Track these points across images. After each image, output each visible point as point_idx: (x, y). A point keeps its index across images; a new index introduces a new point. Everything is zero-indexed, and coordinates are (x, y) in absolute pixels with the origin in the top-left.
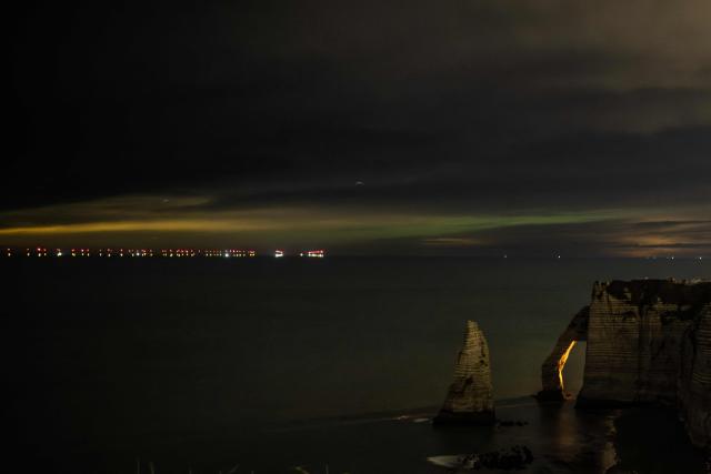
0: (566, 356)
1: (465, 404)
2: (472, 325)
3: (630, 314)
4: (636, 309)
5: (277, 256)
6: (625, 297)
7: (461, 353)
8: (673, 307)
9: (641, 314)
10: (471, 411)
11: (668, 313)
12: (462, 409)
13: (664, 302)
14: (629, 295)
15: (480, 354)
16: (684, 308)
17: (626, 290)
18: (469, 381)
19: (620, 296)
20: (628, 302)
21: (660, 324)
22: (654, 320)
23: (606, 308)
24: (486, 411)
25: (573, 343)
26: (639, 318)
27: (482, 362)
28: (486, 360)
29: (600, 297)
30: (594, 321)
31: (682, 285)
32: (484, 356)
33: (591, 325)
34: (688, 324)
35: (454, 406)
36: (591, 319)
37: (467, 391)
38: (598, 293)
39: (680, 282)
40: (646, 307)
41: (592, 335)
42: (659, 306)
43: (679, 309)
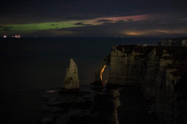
0: (103, 70)
1: (70, 86)
2: (72, 60)
3: (124, 56)
4: (126, 54)
5: (4, 37)
6: (123, 51)
7: (68, 70)
8: (138, 54)
9: (128, 56)
10: (72, 88)
11: (137, 56)
12: (68, 88)
13: (135, 52)
14: (124, 50)
15: (75, 70)
16: (142, 54)
17: (123, 48)
18: (71, 79)
19: (121, 50)
20: (123, 52)
21: (134, 59)
22: (132, 58)
23: (116, 54)
24: (77, 88)
25: (105, 66)
26: (127, 57)
27: (75, 72)
28: (77, 71)
29: (114, 50)
30: (113, 59)
31: (142, 47)
32: (76, 70)
33: (111, 60)
34: (144, 59)
35: (66, 87)
36: (111, 58)
37: (70, 82)
38: (113, 49)
39: (141, 46)
40: (129, 54)
41: (112, 63)
42: (134, 53)
43: (140, 54)
